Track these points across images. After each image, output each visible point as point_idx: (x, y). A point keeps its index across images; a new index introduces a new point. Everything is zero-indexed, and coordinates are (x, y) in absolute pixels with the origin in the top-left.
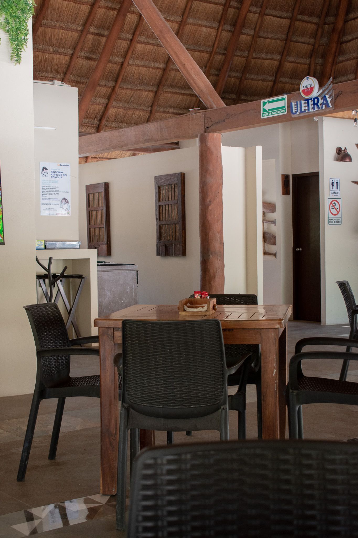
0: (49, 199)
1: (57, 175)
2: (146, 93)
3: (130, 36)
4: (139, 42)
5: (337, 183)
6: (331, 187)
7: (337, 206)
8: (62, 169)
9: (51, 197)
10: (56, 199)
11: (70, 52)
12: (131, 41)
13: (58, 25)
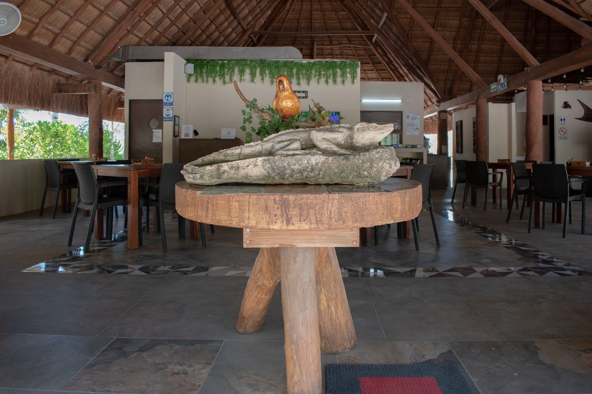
0: (410, 128)
1: (414, 118)
2: (491, 78)
3: (476, 54)
4: (481, 56)
5: (564, 119)
6: (560, 121)
7: (564, 130)
8: (416, 116)
9: (411, 127)
10: (413, 128)
11: (448, 64)
12: (477, 56)
13: (440, 54)
